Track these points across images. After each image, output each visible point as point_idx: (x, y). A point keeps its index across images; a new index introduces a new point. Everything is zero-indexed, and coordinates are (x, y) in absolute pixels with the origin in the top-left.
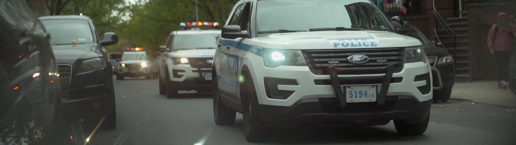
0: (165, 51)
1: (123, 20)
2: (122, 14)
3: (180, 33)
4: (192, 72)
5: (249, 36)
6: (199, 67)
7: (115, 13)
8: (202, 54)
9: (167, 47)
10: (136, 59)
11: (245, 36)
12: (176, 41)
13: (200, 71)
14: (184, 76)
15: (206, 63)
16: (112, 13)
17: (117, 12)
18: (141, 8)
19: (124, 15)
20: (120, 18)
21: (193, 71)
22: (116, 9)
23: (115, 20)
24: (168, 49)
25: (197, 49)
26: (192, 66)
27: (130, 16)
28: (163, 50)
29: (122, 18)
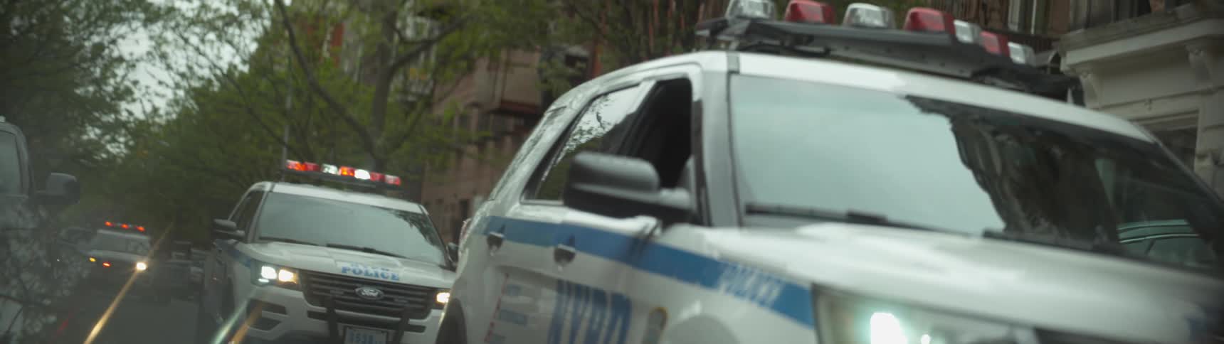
0: (230, 237)
1: (108, 152)
2: (108, 137)
3: (282, 188)
4: (305, 314)
5: (699, 217)
6: (331, 304)
7: (92, 133)
8: (347, 265)
9: (239, 227)
10: (126, 251)
11: (670, 216)
12: (267, 209)
13: (330, 317)
14: (279, 326)
15: (354, 294)
16: (85, 132)
17: (98, 131)
18: (155, 129)
19: (114, 140)
20: (103, 146)
21: (312, 314)
22: (95, 122)
23: (90, 148)
24: (241, 233)
25: (329, 246)
26: (311, 297)
27: (126, 144)
28: (226, 234)
29: (109, 147)
